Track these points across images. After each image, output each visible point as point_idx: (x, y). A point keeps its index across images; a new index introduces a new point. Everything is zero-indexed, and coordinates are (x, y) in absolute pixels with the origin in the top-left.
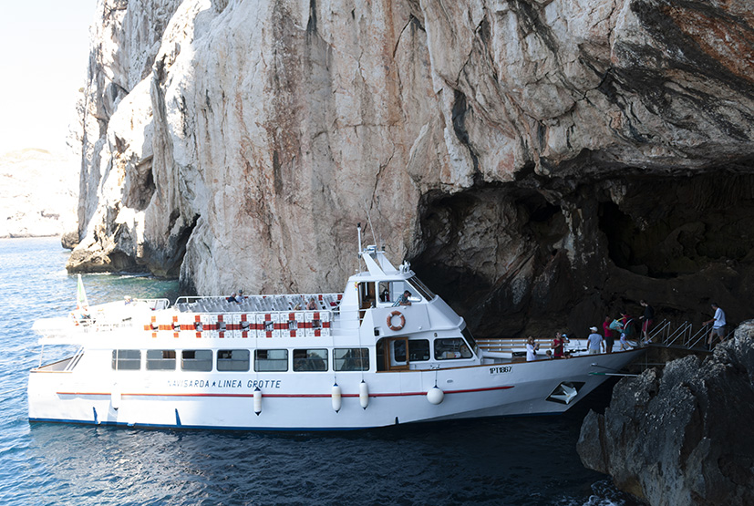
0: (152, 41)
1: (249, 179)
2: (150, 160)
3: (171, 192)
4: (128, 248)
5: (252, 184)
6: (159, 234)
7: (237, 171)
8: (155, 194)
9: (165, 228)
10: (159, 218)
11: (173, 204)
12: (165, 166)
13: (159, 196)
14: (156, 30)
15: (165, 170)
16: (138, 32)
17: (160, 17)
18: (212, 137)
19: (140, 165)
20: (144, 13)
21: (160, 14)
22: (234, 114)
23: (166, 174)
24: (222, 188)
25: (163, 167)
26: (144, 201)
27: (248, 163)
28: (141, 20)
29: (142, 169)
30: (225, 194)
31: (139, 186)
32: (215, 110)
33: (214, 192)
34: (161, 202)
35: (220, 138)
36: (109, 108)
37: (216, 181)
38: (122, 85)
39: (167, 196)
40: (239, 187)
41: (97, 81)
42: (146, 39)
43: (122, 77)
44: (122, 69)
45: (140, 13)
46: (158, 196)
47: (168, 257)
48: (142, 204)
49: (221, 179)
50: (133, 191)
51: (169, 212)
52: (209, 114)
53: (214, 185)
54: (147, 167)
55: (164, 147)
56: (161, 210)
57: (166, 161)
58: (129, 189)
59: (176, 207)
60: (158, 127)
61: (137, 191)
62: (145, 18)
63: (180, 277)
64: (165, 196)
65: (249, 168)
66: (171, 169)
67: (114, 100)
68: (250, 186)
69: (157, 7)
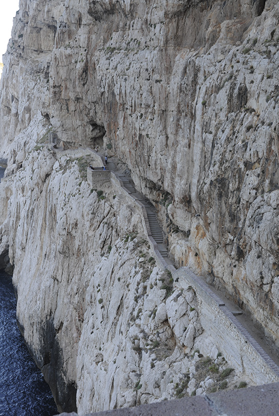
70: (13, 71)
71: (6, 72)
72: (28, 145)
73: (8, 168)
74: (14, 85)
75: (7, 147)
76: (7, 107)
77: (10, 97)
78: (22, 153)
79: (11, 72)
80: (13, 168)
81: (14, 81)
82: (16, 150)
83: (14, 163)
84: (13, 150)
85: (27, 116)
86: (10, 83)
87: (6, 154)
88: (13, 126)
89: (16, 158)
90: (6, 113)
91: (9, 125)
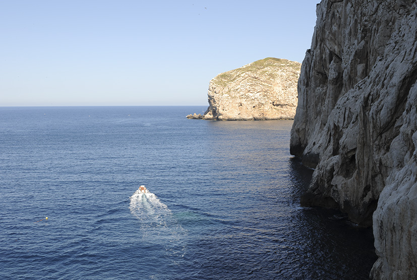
0: (360, 39)
1: (411, 271)
2: (355, 150)
3: (365, 173)
4: (336, 196)
5: (412, 274)
6: (357, 198)
7: (405, 265)
8: (356, 172)
9: (360, 195)
10: (357, 188)
11: (366, 181)
12: (363, 156)
13: (359, 174)
14: (362, 32)
15: (363, 159)
16: (351, 30)
17: (366, 23)
18: (394, 244)
19: (348, 152)
20: (356, 17)
21: (366, 21)
22: (406, 239)
23: (364, 161)
24: (397, 270)
25: (362, 157)
26: (348, 170)
27: (411, 263)
28: (353, 22)
29: (349, 155)
30: (398, 274)
31: (346, 162)
32: (397, 233)
33: (393, 271)
34: (359, 178)
35: (398, 246)
36: (326, 68)
37: (394, 266)
38: (336, 53)
39: (364, 174)
40: (406, 273)
41: (320, 49)
42: (356, 35)
43: (336, 48)
44: (337, 42)
45: (352, 16)
46: (357, 173)
47: (361, 214)
48: (347, 175)
49: (397, 266)
50: (342, 165)
51: (364, 186)
52: (394, 234)
53: (393, 268)
54: (353, 153)
55: (364, 145)
56: (359, 183)
57: (365, 154)
58: (340, 164)
59: (368, 183)
60: (361, 132)
61: (345, 165)
62: (356, 21)
63: (370, 275)
64: (362, 175)
65: (411, 266)
66: (367, 159)
67: (330, 63)
68: (411, 275)
69: (365, 15)
70: (334, 14)
71: (322, 19)
72: (376, 103)
73: (321, 164)
74: (334, 35)
75: (320, 134)
76: (322, 74)
77: (326, 56)
78: (356, 128)
79: (330, 15)
80: (331, 164)
81: (335, 28)
82: (341, 125)
83: (335, 152)
84: (332, 126)
85: (360, 68)
86: (327, 33)
87: (317, 146)
88: (330, 99)
89: (341, 141)
90: (320, 83)
91: (323, 100)
